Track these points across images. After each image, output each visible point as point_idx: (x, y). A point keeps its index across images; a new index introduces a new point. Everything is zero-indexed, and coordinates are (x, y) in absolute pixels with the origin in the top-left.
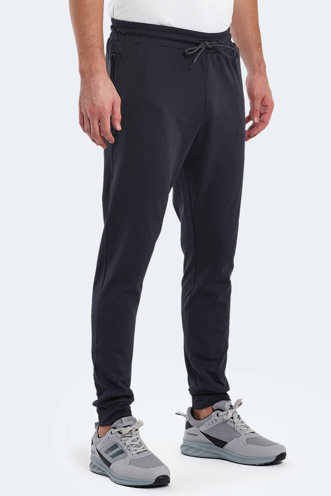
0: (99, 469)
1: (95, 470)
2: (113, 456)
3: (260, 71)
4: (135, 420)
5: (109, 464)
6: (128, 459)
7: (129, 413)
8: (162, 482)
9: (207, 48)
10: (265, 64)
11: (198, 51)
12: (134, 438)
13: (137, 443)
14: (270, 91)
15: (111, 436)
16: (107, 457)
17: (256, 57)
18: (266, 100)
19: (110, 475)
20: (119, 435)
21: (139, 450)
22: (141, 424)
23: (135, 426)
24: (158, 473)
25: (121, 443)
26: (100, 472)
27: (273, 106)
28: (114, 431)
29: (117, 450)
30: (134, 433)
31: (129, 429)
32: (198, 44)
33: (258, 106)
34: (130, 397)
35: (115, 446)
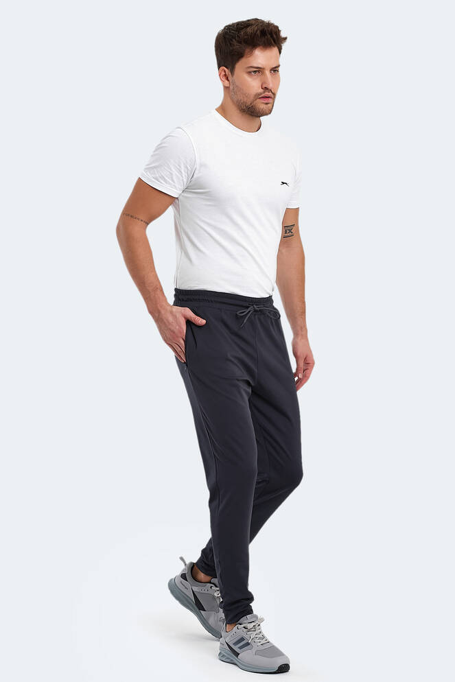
0: (228, 658)
1: (223, 659)
2: (241, 648)
3: (302, 335)
4: (256, 617)
5: (237, 654)
6: (254, 650)
7: (250, 611)
8: (284, 669)
9: (255, 311)
10: (306, 329)
11: (248, 313)
12: (257, 632)
13: (260, 636)
14: (311, 352)
15: (237, 631)
16: (236, 648)
17: (299, 322)
18: (307, 359)
19: (238, 664)
20: (245, 630)
21: (263, 642)
22: (262, 620)
23: (257, 622)
24: (280, 662)
25: (246, 636)
26: (228, 660)
27: (314, 364)
28: (240, 626)
29: (243, 643)
30: (258, 628)
31: (253, 624)
32: (248, 307)
33: (302, 364)
34: (250, 598)
35: (242, 639)
